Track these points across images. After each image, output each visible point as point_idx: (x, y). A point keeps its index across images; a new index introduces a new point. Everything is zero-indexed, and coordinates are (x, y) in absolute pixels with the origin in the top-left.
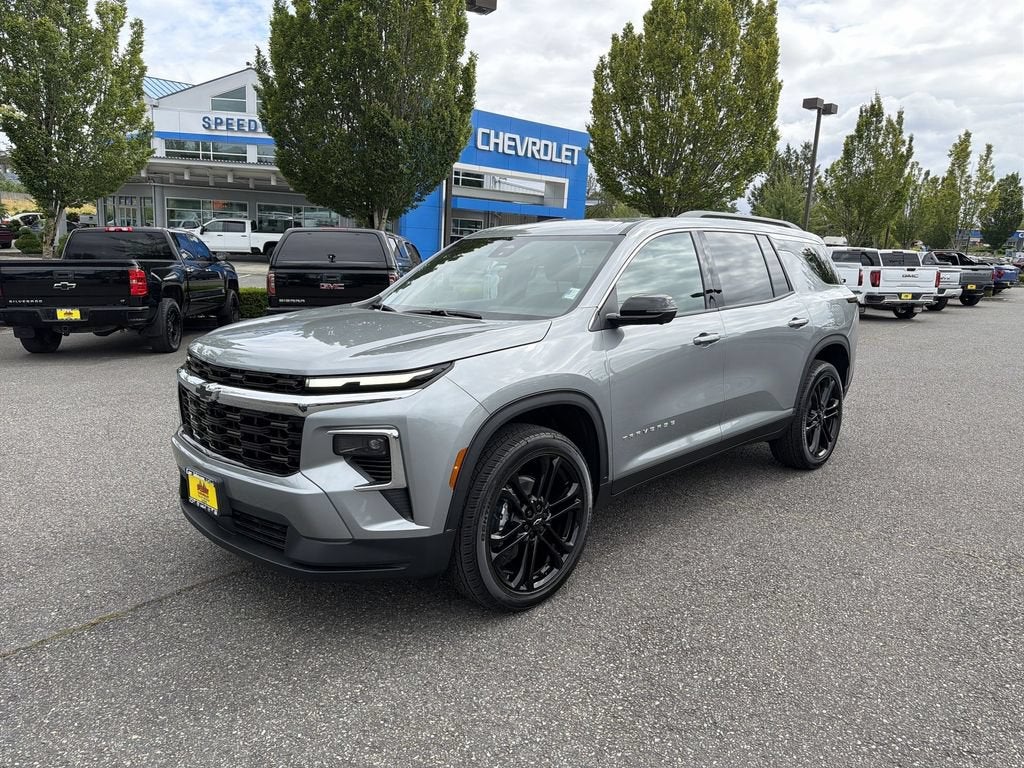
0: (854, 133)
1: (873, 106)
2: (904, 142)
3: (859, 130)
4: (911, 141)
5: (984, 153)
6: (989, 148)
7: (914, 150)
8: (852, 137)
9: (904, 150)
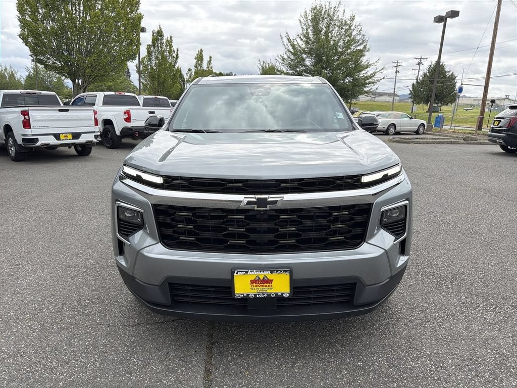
0: (151, 44)
1: (158, 31)
2: (174, 51)
3: (153, 42)
4: (178, 51)
5: (209, 59)
6: (211, 57)
7: (179, 56)
8: (150, 45)
9: (174, 55)
